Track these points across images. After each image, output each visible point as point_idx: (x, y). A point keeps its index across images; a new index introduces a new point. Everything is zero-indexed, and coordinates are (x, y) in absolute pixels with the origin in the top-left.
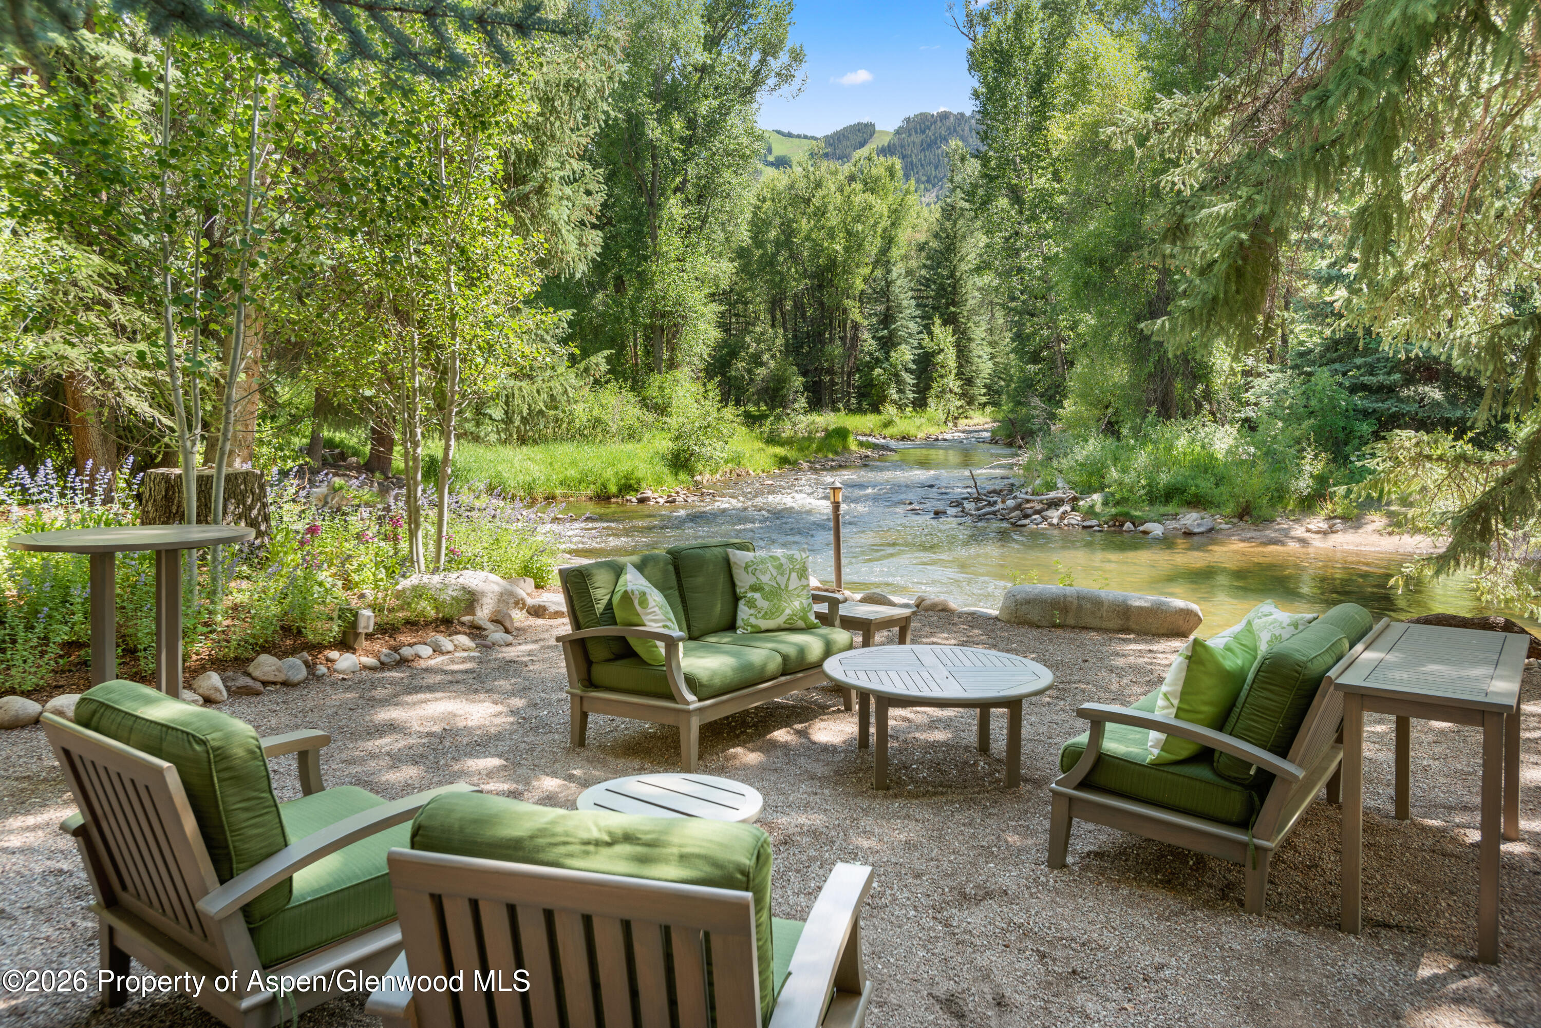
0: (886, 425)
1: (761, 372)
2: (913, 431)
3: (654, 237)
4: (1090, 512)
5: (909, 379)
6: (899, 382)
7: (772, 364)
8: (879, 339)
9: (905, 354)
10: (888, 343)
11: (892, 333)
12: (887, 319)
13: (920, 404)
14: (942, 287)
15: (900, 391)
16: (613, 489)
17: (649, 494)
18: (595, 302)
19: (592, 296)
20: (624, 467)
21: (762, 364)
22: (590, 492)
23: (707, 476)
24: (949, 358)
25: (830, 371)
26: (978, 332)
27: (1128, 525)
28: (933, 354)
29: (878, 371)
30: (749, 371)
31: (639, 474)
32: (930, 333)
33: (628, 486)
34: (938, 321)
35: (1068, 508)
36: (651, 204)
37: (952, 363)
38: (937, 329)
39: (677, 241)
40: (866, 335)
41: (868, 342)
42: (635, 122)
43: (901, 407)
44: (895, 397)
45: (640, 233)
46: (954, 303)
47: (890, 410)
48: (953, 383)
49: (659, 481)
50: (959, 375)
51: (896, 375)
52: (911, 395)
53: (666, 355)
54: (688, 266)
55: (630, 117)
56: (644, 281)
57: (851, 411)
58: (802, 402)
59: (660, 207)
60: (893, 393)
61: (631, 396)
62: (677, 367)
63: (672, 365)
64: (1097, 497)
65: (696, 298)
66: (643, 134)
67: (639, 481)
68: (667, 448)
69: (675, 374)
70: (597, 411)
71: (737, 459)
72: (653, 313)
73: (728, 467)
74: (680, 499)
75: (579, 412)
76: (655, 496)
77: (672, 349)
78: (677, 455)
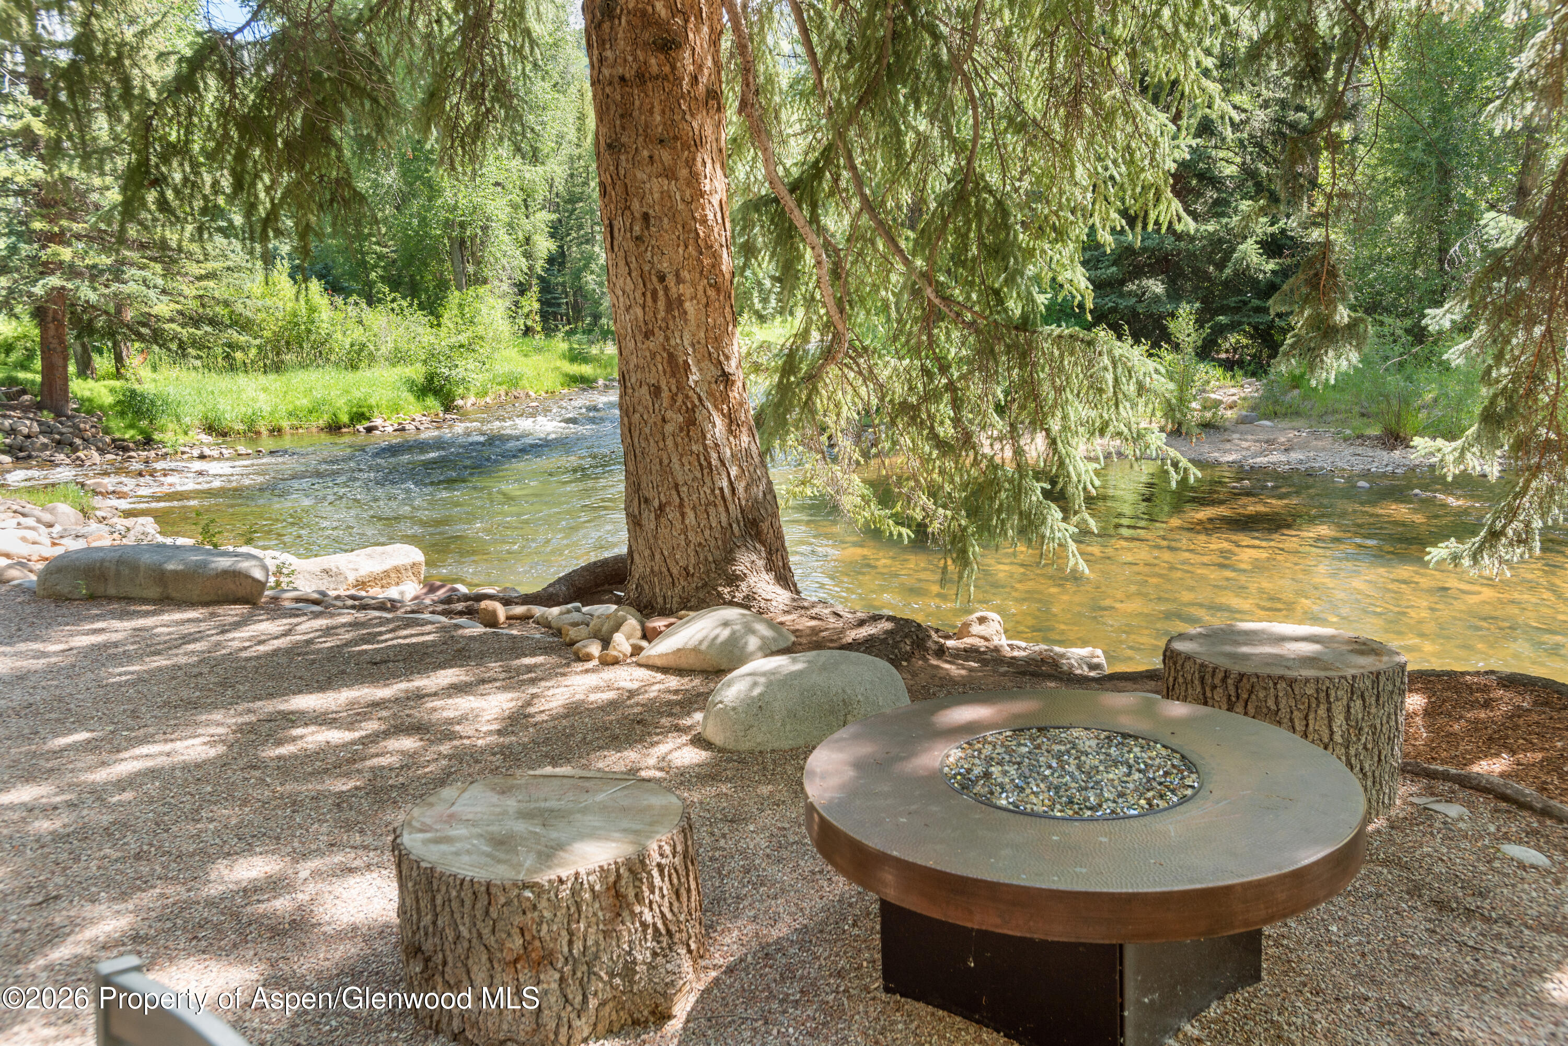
16: (345, 419)
17: (378, 422)
19: (405, 205)
20: (357, 394)
22: (321, 423)
23: (471, 399)
31: (373, 401)
33: (359, 416)
53: (471, 270)
61: (418, 316)
62: (485, 281)
63: (480, 280)
67: (370, 408)
68: (417, 372)
69: (481, 290)
70: (358, 334)
71: (513, 381)
72: (448, 224)
73: (502, 390)
74: (411, 427)
75: (339, 336)
76: (386, 425)
77: (478, 263)
78: (430, 378)
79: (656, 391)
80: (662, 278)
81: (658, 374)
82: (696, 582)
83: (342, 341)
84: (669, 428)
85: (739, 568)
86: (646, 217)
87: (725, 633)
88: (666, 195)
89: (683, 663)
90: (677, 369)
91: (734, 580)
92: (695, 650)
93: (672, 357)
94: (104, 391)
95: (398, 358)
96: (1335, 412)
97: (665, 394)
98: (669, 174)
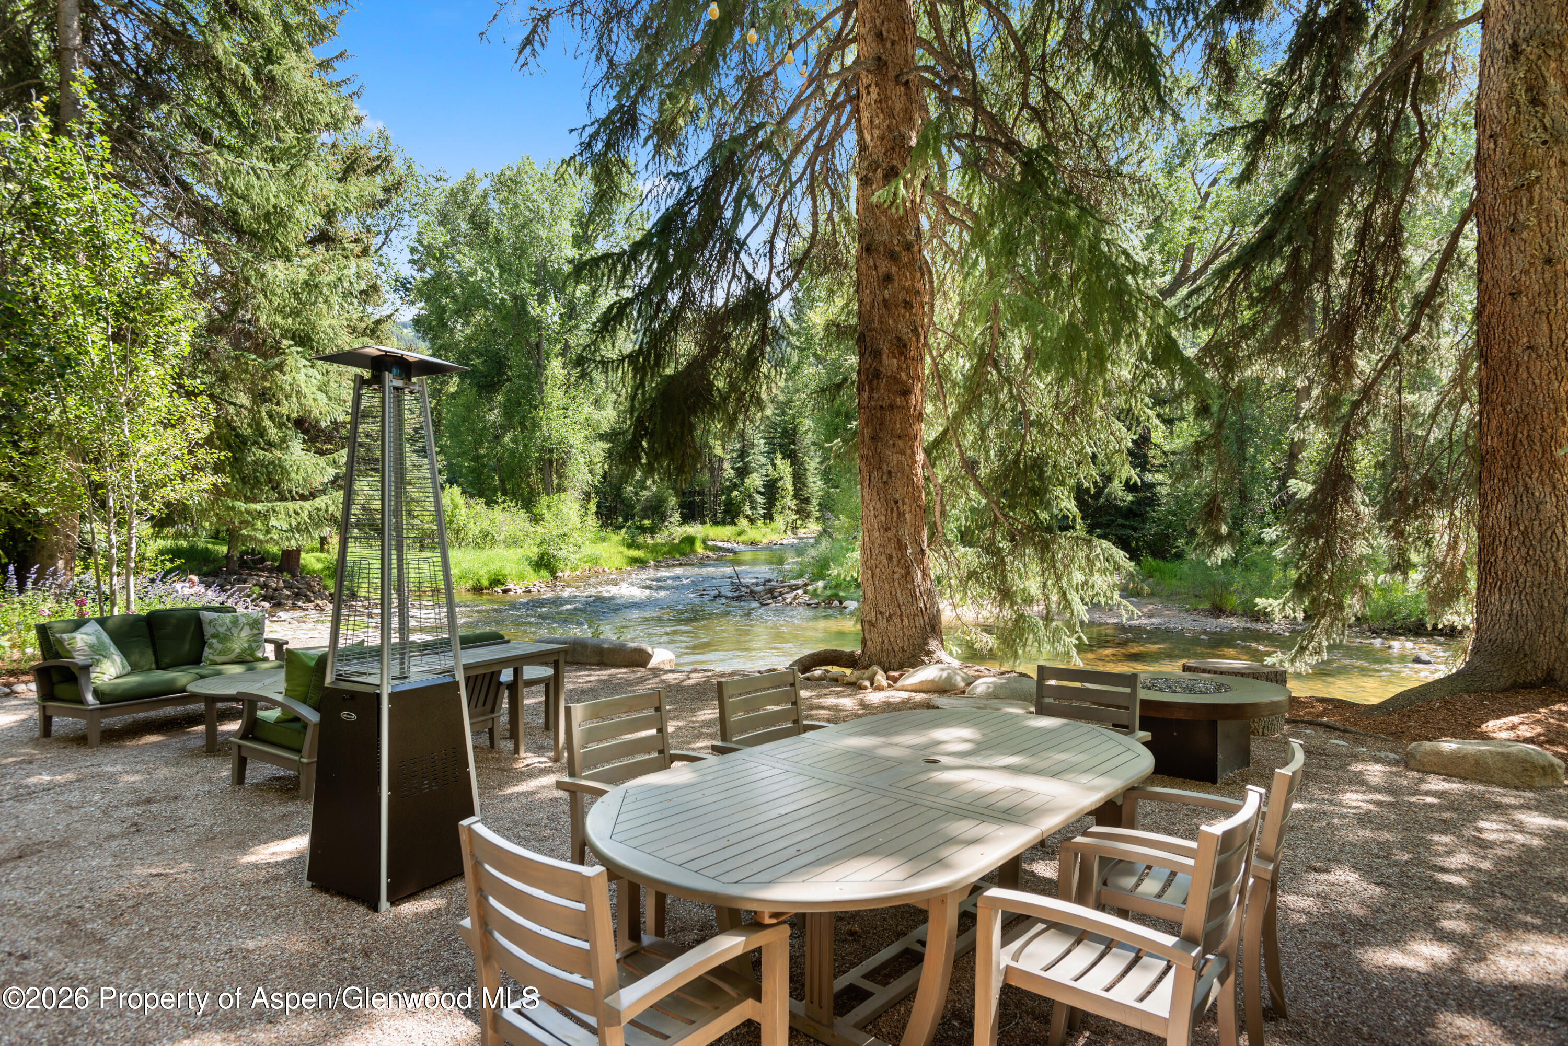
0: (740, 534)
1: (645, 494)
2: (758, 538)
3: (541, 391)
4: (815, 594)
5: (760, 499)
6: (752, 501)
7: (654, 488)
8: (737, 469)
9: (755, 481)
10: (743, 472)
11: (746, 465)
12: (743, 454)
13: (768, 516)
14: (785, 431)
15: (753, 508)
16: (485, 583)
17: (511, 586)
18: (506, 439)
19: (504, 434)
20: (494, 567)
21: (646, 488)
22: (468, 586)
23: (567, 573)
24: (788, 483)
25: (702, 493)
26: (812, 464)
27: (836, 603)
28: (776, 481)
29: (735, 493)
30: (636, 494)
31: (506, 572)
32: (774, 465)
33: (496, 581)
34: (779, 456)
35: (800, 592)
36: (538, 365)
37: (790, 487)
38: (778, 461)
39: (559, 394)
40: (726, 465)
41: (728, 472)
42: (520, 301)
43: (752, 521)
44: (749, 512)
45: (531, 388)
46: (794, 443)
47: (743, 522)
48: (790, 502)
49: (521, 577)
50: (795, 496)
51: (750, 496)
52: (761, 511)
53: (555, 482)
54: (570, 413)
55: (515, 297)
56: (536, 425)
57: (715, 523)
58: (676, 517)
59: (545, 369)
60: (747, 509)
61: (522, 514)
62: (565, 490)
63: (561, 489)
64: (820, 584)
65: (577, 438)
66: (526, 313)
67: (505, 577)
68: (533, 552)
69: (563, 496)
70: (485, 525)
71: (595, 560)
72: (542, 450)
73: (587, 566)
74: (534, 590)
75: (471, 525)
76: (516, 588)
77: (560, 477)
78: (541, 557)
79: (890, 558)
80: (896, 502)
81: (891, 549)
82: (908, 654)
83: (474, 530)
84: (896, 576)
85: (932, 648)
86: (890, 473)
87: (945, 674)
88: (899, 462)
89: (924, 687)
90: (901, 547)
91: (929, 653)
92: (932, 681)
93: (899, 541)
94: (313, 560)
95: (514, 542)
96: (1177, 594)
97: (895, 559)
98: (902, 452)
